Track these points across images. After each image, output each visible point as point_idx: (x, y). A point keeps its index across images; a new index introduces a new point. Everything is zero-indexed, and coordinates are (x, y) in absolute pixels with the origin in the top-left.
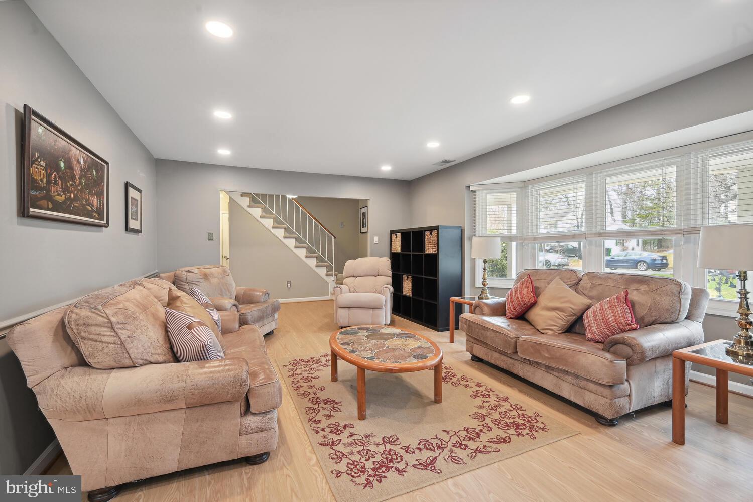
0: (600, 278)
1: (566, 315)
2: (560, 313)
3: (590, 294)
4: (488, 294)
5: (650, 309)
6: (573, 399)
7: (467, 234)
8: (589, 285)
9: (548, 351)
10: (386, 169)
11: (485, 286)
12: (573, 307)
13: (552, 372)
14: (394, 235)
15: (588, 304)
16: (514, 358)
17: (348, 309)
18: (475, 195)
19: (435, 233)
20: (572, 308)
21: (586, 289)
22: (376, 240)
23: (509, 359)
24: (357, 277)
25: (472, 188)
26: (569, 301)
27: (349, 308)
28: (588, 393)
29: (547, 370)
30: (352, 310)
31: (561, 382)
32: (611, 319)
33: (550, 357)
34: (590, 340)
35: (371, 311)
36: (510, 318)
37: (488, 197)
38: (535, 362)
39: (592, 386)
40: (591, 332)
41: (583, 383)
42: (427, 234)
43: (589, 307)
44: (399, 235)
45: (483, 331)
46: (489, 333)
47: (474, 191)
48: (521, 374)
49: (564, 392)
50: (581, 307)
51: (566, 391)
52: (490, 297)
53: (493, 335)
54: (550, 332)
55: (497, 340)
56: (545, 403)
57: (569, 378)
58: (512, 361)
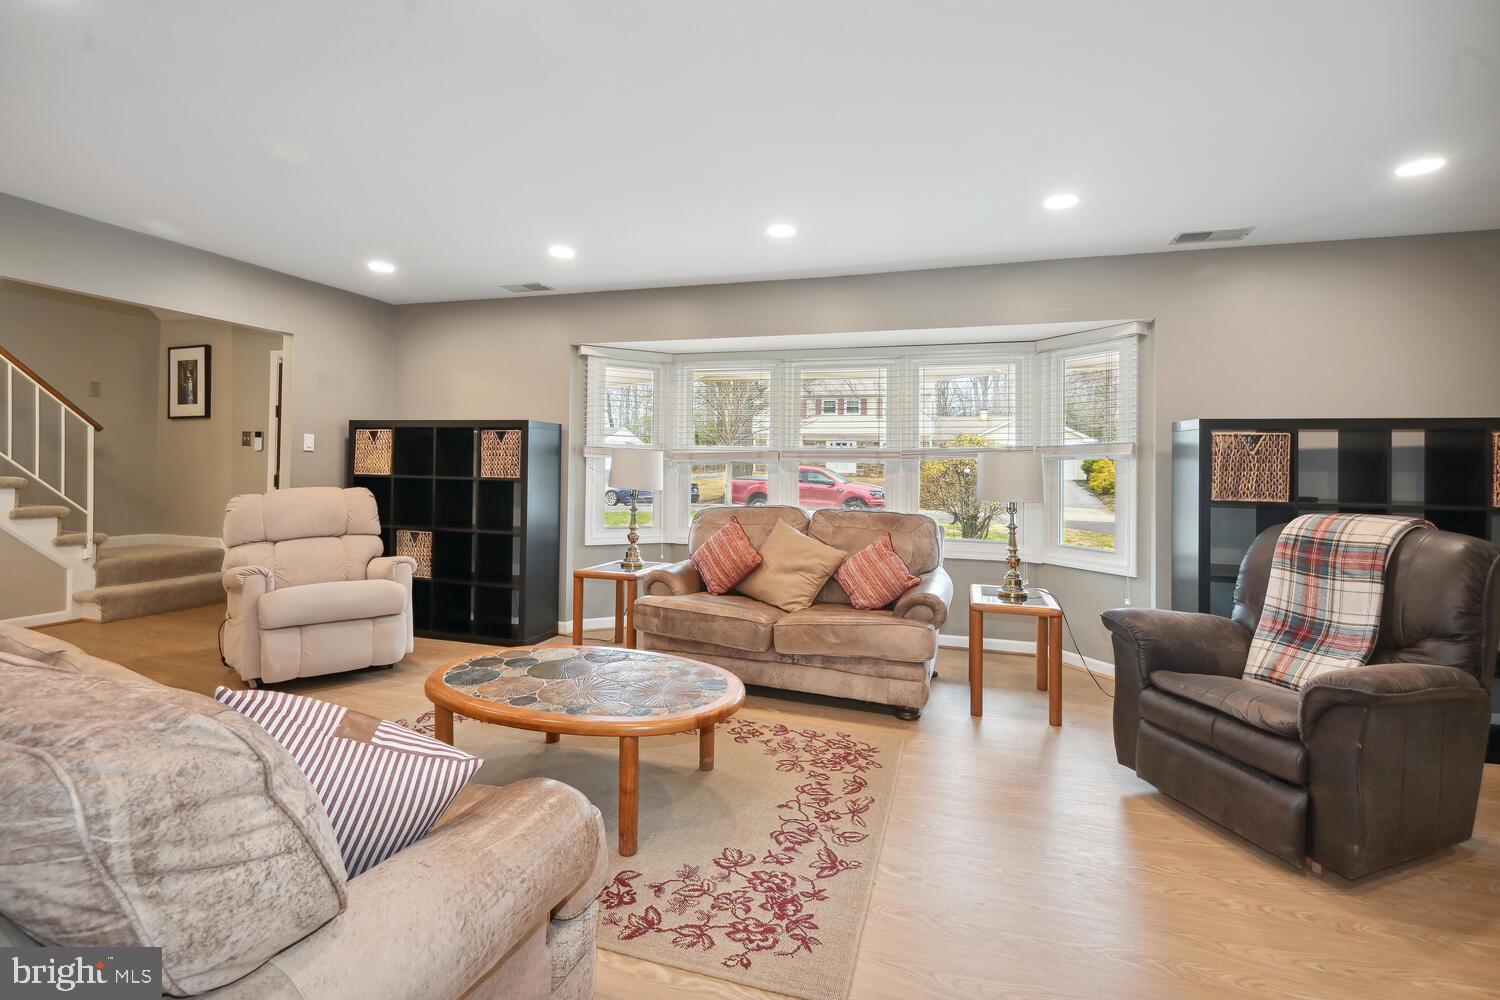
0: (843, 518)
1: (816, 577)
2: (808, 575)
3: (835, 542)
4: (640, 558)
5: (913, 556)
6: (870, 697)
7: (571, 441)
8: (831, 529)
9: (834, 633)
10: (381, 270)
11: (633, 542)
12: (824, 563)
13: (834, 666)
14: (363, 435)
15: (843, 556)
16: (760, 659)
17: (298, 630)
18: (587, 365)
19: (513, 436)
20: (823, 565)
21: (827, 535)
22: (309, 441)
23: (751, 663)
24: (275, 542)
25: (584, 350)
26: (817, 556)
27: (300, 626)
28: (892, 682)
29: (825, 666)
30: (310, 633)
31: (850, 677)
32: (888, 574)
33: (839, 641)
34: (863, 609)
35: (369, 626)
36: (719, 594)
37: (607, 373)
38: (802, 656)
39: (900, 670)
40: (865, 597)
41: (888, 669)
42: (489, 437)
43: (843, 561)
44: (385, 437)
45: (702, 625)
46: (716, 626)
47: (585, 357)
48: (777, 683)
49: (857, 691)
50: (836, 562)
51: (860, 688)
52: (642, 562)
53: (727, 626)
54: (798, 607)
55: (736, 633)
56: (826, 716)
57: (864, 668)
58: (758, 666)
